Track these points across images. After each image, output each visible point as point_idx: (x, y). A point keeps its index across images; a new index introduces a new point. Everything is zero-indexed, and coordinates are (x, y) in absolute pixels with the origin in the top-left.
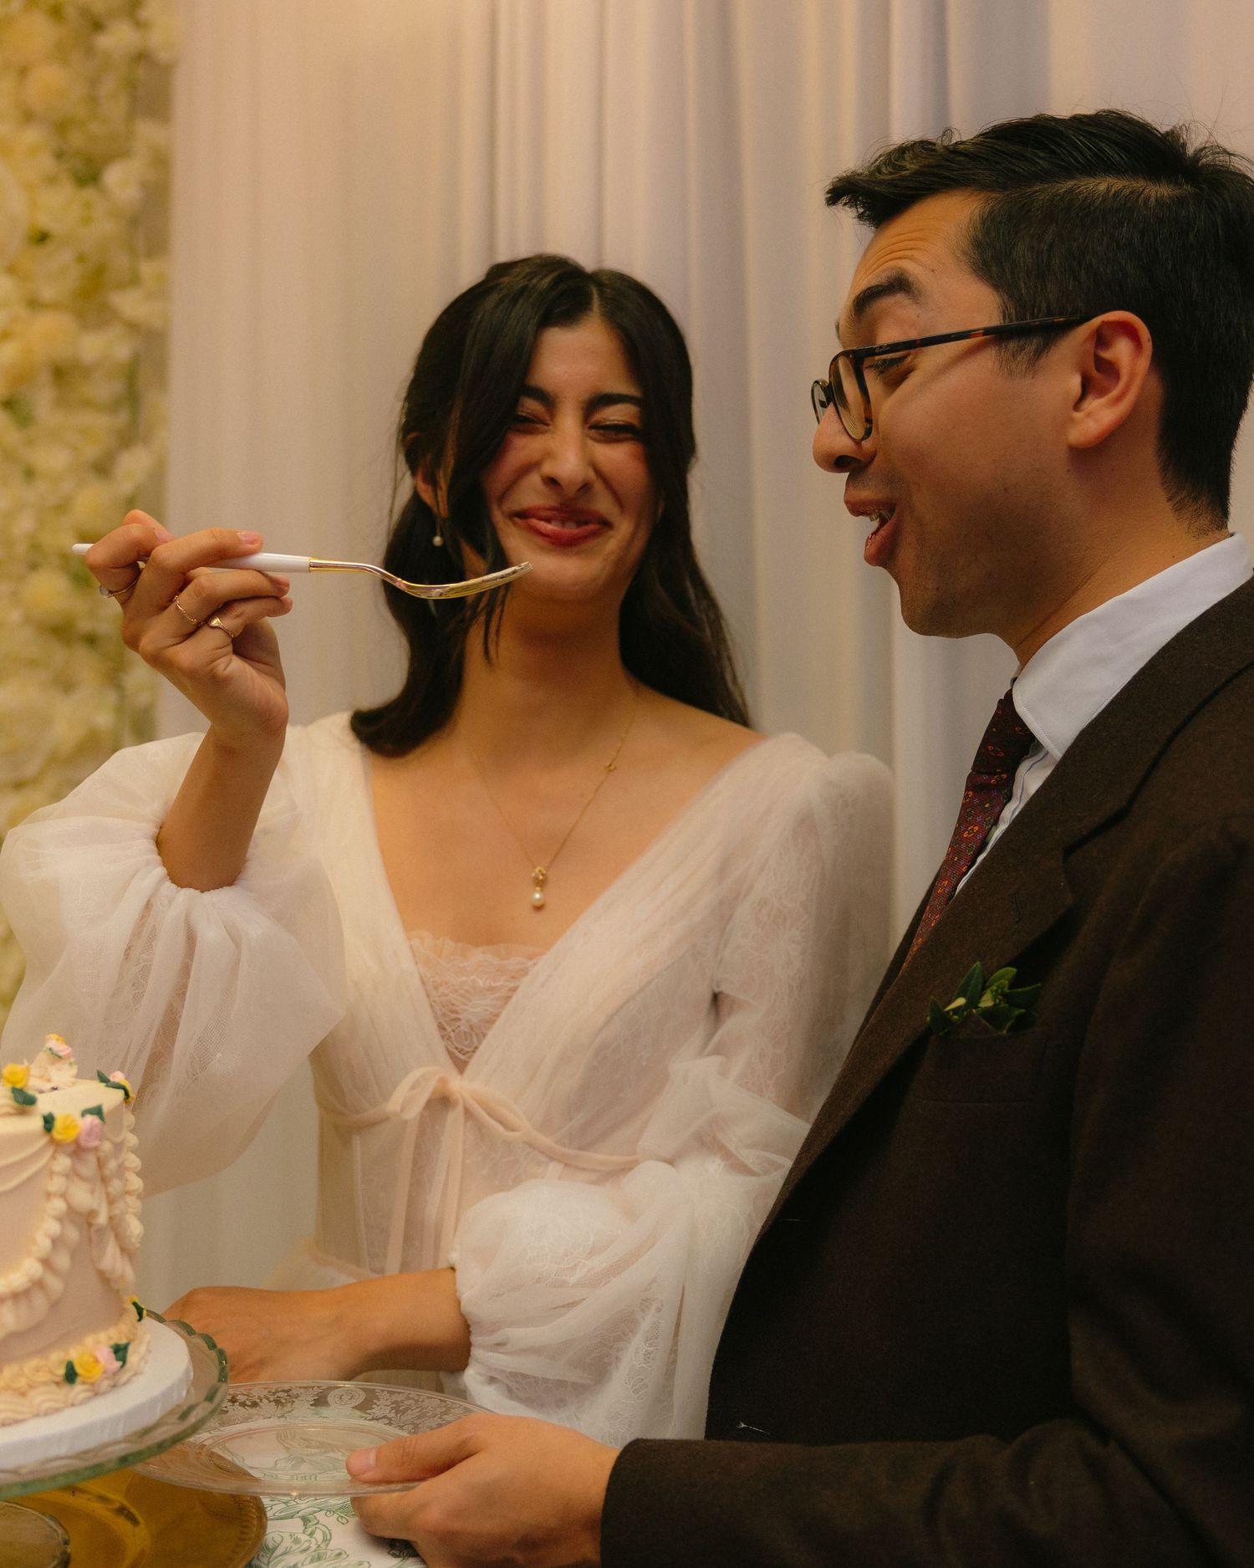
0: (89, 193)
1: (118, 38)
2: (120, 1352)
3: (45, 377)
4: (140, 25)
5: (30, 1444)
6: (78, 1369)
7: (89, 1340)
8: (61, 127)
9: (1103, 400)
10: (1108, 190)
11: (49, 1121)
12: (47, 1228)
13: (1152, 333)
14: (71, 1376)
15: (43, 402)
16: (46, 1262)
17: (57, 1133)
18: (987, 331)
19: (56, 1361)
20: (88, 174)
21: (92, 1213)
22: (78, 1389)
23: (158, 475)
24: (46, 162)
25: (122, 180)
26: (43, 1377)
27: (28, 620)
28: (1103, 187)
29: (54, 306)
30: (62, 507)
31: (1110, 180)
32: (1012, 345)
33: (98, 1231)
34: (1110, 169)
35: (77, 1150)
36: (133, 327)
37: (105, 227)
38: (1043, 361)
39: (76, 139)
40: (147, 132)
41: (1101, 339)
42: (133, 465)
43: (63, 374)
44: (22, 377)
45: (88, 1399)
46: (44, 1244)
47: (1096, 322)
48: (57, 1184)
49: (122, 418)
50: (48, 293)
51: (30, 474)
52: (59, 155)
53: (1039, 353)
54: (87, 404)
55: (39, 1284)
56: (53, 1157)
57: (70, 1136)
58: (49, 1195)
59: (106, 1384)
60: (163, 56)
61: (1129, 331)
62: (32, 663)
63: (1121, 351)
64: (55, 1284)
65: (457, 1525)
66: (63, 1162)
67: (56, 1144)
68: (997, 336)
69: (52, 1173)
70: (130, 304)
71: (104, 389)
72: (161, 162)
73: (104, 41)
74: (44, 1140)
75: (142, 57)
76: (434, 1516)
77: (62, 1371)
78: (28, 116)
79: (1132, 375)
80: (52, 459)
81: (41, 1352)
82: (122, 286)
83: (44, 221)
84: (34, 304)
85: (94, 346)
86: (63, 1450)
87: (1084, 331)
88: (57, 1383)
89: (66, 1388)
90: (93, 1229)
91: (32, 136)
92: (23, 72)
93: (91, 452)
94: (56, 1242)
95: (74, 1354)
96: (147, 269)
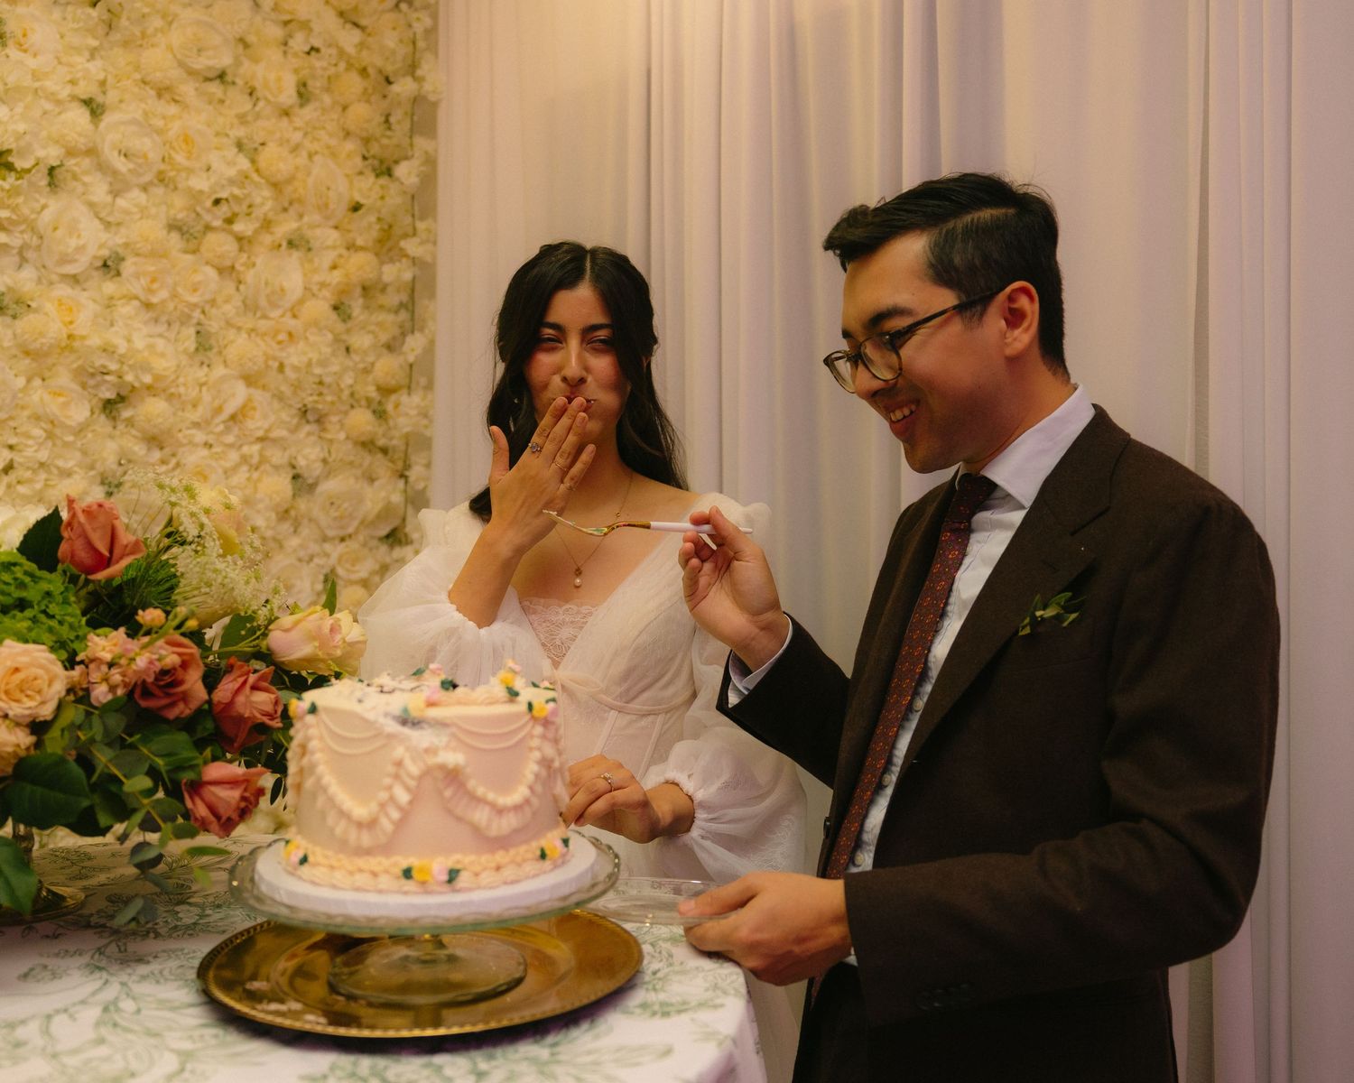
0: (384, 180)
1: (402, 89)
2: (566, 842)
3: (359, 290)
4: (417, 80)
5: (530, 893)
6: (547, 852)
7: (549, 835)
8: (366, 141)
9: (1020, 330)
11: (530, 706)
12: (531, 768)
13: (1037, 290)
14: (543, 856)
15: (356, 306)
16: (531, 788)
17: (535, 712)
18: (955, 308)
19: (535, 846)
20: (385, 170)
21: (552, 761)
22: (547, 864)
23: (430, 350)
24: (358, 162)
25: (407, 173)
26: (530, 856)
27: (349, 438)
29: (364, 249)
30: (369, 371)
32: (968, 314)
33: (554, 771)
35: (546, 723)
36: (414, 261)
37: (395, 199)
38: (985, 318)
39: (375, 149)
40: (421, 143)
41: (1011, 299)
42: (415, 344)
43: (369, 289)
44: (344, 291)
45: (552, 870)
46: (530, 777)
47: (1008, 290)
48: (535, 742)
49: (404, 315)
50: (359, 240)
51: (348, 350)
52: (367, 158)
53: (982, 315)
55: (527, 801)
56: (533, 727)
57: (544, 714)
58: (531, 749)
59: (560, 861)
60: (431, 98)
61: (1024, 290)
62: (350, 464)
63: (1023, 302)
64: (535, 801)
65: (759, 936)
66: (539, 730)
67: (534, 719)
68: (960, 309)
69: (532, 737)
70: (411, 247)
71: (395, 299)
72: (431, 162)
73: (394, 90)
74: (527, 717)
75: (417, 100)
76: (744, 933)
77: (538, 853)
78: (347, 134)
79: (1033, 313)
80: (362, 341)
81: (526, 842)
82: (405, 236)
83: (358, 198)
84: (351, 247)
85: (390, 272)
86: (546, 897)
87: (1002, 296)
88: (537, 860)
89: (541, 862)
90: (552, 770)
91: (350, 146)
92: (345, 108)
93: (384, 337)
94: (537, 776)
95: (544, 843)
96: (421, 226)
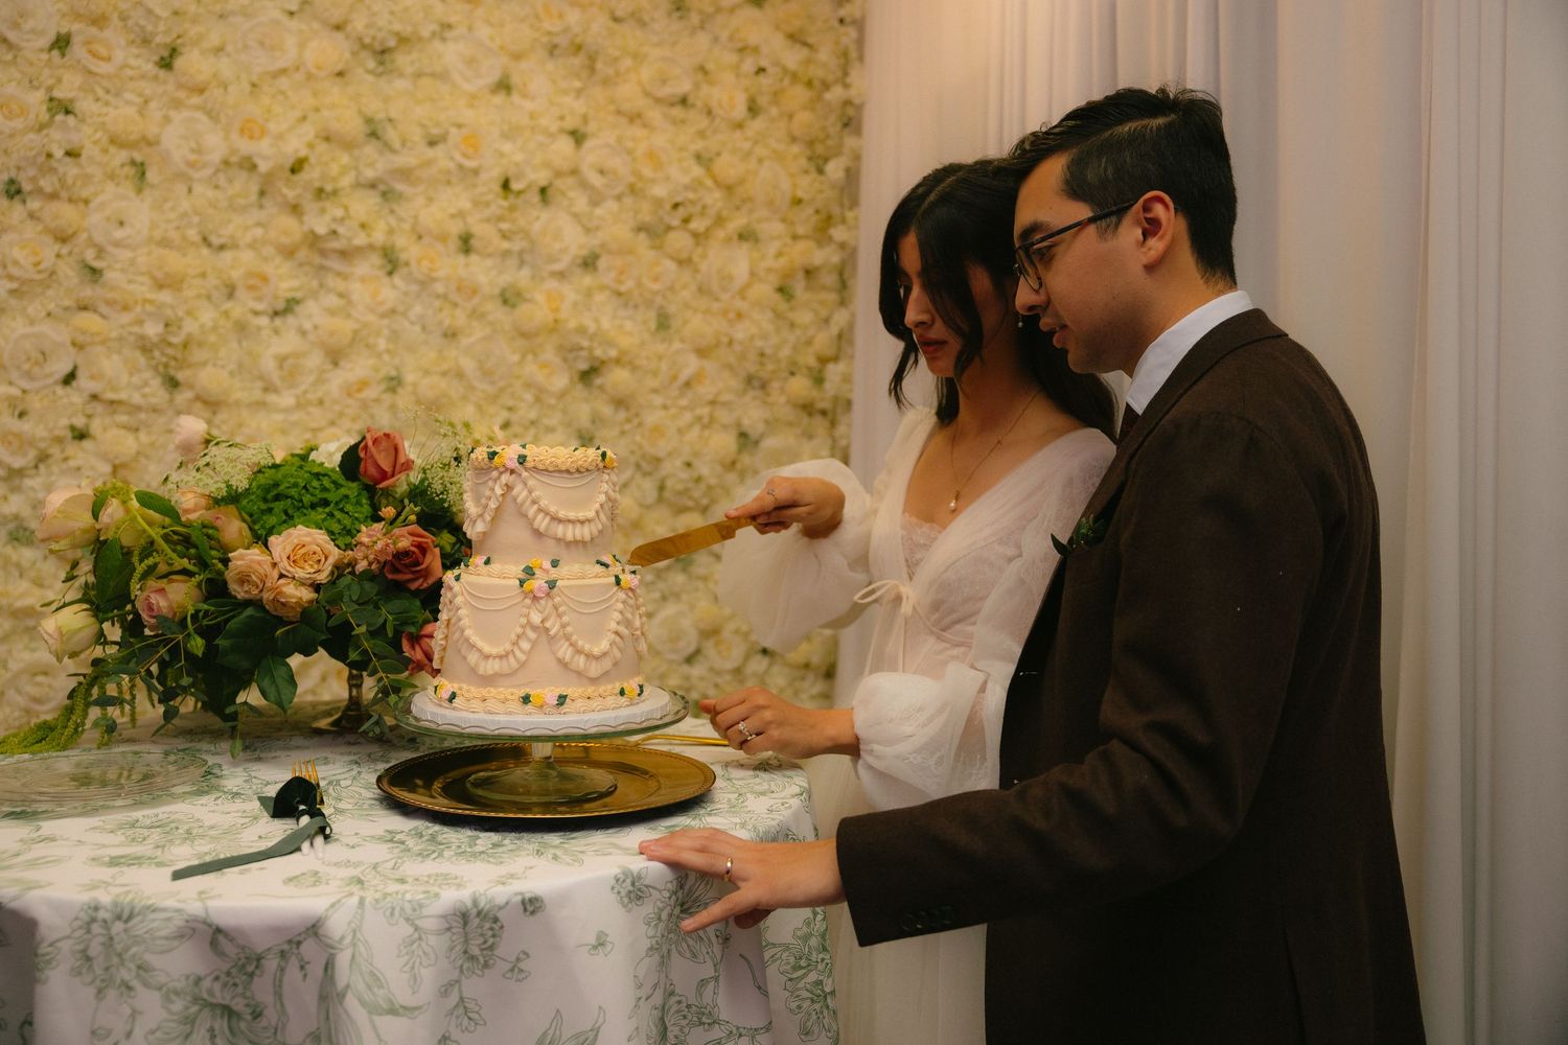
0: (820, 177)
1: (835, 94)
2: (641, 687)
3: (800, 275)
4: (846, 86)
6: (625, 692)
7: (629, 679)
8: (811, 144)
9: (1156, 239)
10: (1130, 129)
11: (617, 579)
12: (614, 626)
13: (1171, 197)
14: (622, 693)
15: (799, 287)
16: (613, 642)
17: (622, 584)
19: (617, 686)
20: (819, 164)
22: (625, 700)
23: (852, 324)
24: (803, 162)
25: (835, 169)
26: (612, 692)
27: (788, 401)
28: (1127, 128)
29: (806, 237)
30: (809, 343)
31: (1130, 124)
32: (1102, 224)
34: (1130, 118)
36: (842, 246)
37: (828, 194)
38: (1120, 229)
40: (850, 142)
41: (1146, 208)
42: (842, 318)
43: (809, 273)
44: (788, 275)
46: (612, 633)
47: (1142, 200)
48: (618, 606)
49: (838, 294)
50: (801, 230)
51: (792, 325)
52: (810, 159)
53: (1117, 225)
54: (824, 288)
55: (610, 653)
59: (635, 700)
60: (857, 101)
61: (1160, 200)
62: (790, 424)
63: (1159, 210)
64: (616, 654)
67: (621, 589)
70: (840, 233)
71: (830, 279)
72: (857, 158)
73: (828, 96)
74: (615, 588)
75: (847, 103)
77: (619, 691)
78: (794, 139)
79: (1168, 222)
80: (804, 317)
81: (610, 683)
82: (837, 225)
83: (800, 194)
84: (795, 237)
85: (823, 256)
87: (1136, 207)
88: (617, 696)
89: (621, 698)
91: (795, 149)
92: (791, 117)
93: (820, 313)
95: (625, 685)
96: (850, 215)
